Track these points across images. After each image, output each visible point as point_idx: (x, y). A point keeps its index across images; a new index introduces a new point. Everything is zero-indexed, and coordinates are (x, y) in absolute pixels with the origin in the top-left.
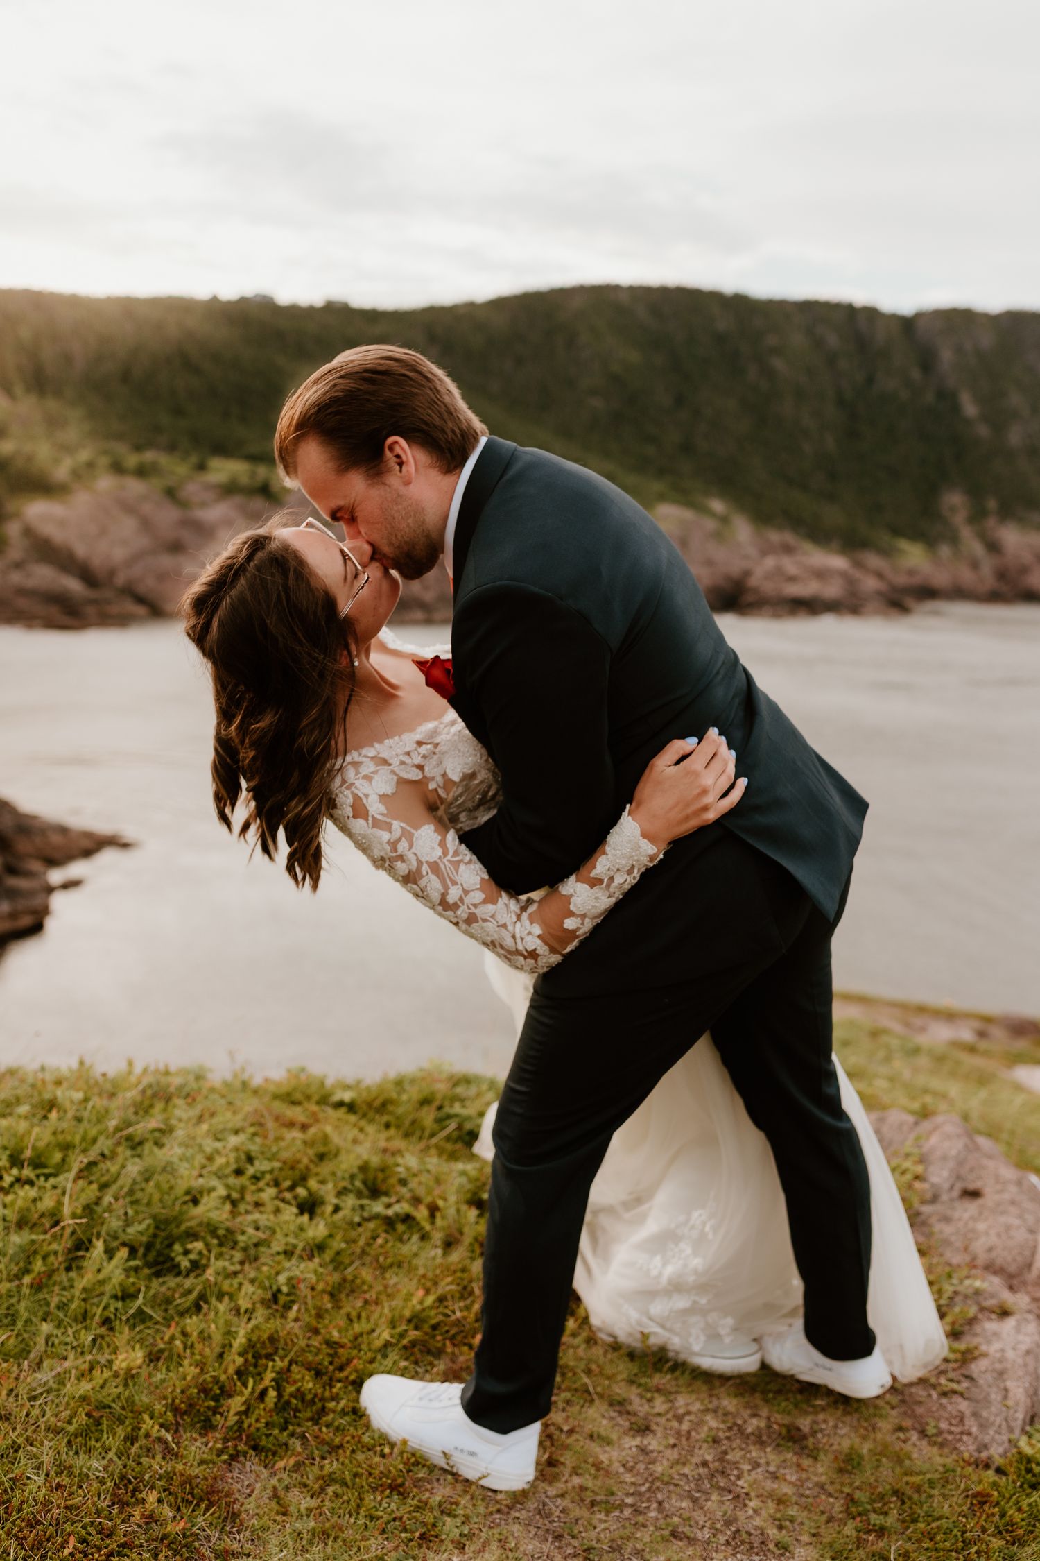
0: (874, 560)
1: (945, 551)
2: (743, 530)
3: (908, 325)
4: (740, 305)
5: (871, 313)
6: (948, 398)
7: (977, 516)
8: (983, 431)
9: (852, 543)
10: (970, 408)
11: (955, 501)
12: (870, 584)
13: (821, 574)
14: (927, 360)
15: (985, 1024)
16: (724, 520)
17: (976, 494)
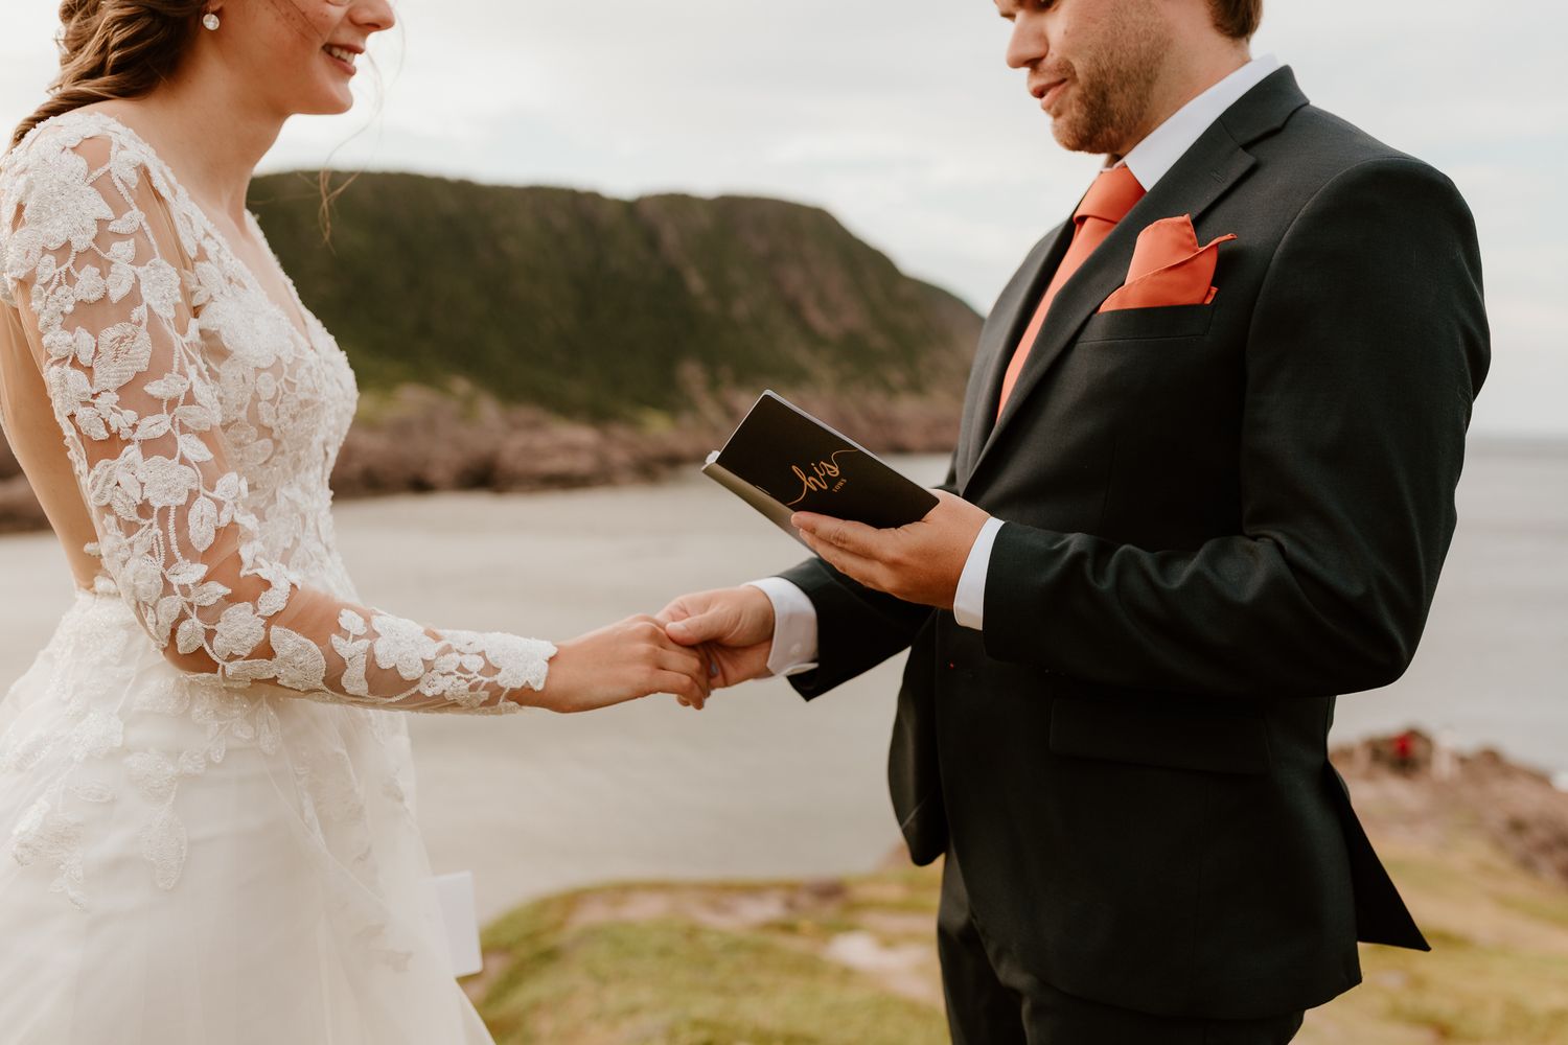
0: (621, 432)
1: (687, 420)
2: (489, 410)
3: (632, 210)
4: (465, 190)
5: (594, 198)
6: (674, 275)
7: (714, 384)
8: (710, 306)
9: (598, 415)
10: (696, 283)
11: (691, 373)
12: (619, 456)
13: (572, 449)
14: (652, 240)
15: (791, 891)
16: (469, 402)
17: (711, 363)
